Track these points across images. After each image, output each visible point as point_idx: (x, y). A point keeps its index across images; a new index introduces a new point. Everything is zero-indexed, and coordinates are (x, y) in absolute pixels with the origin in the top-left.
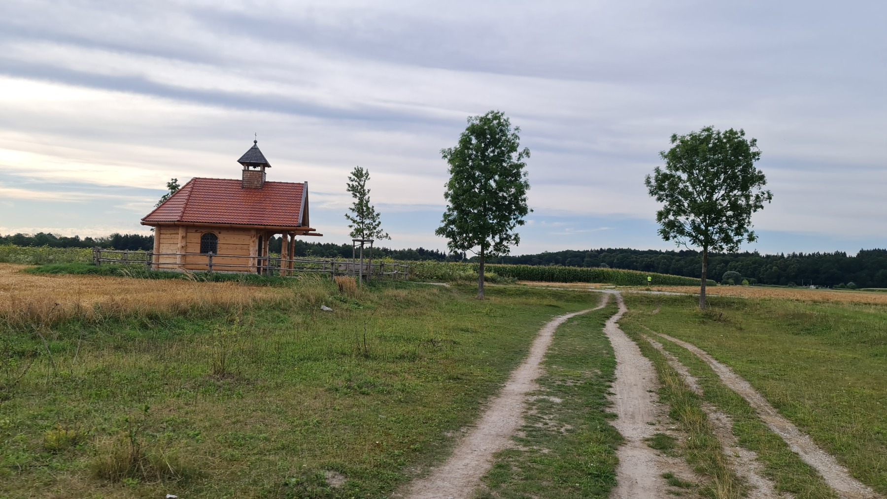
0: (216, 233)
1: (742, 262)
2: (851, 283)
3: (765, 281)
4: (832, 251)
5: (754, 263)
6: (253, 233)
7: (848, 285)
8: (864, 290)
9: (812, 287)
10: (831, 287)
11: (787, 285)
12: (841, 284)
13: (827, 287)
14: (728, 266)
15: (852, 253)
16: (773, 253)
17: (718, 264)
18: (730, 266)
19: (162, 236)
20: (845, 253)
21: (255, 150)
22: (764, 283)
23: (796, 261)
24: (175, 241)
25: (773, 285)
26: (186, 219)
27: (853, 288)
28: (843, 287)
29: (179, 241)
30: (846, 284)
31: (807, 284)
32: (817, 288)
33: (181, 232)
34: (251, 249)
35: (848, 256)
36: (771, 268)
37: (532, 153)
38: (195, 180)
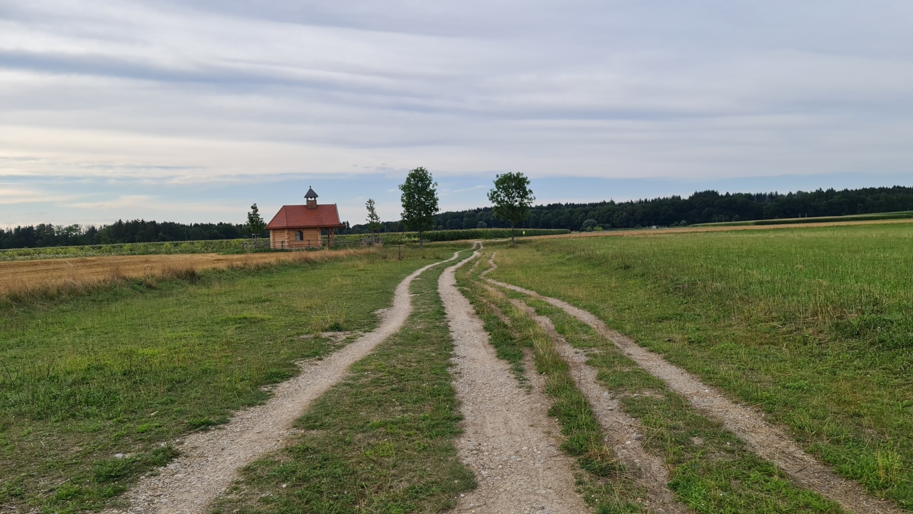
0: (302, 230)
1: (599, 211)
2: (683, 221)
3: (618, 226)
4: (670, 196)
5: (609, 211)
6: (319, 229)
7: (681, 223)
8: (692, 226)
9: (654, 227)
10: (668, 226)
11: (634, 227)
12: (675, 223)
13: (665, 226)
14: (588, 216)
15: (685, 196)
16: (624, 200)
17: (580, 214)
18: (590, 215)
19: (275, 234)
20: (680, 197)
21: (311, 190)
22: (617, 228)
23: (641, 207)
24: (283, 236)
25: (623, 229)
26: (289, 225)
27: (685, 225)
28: (677, 225)
29: (286, 236)
30: (679, 222)
31: (649, 225)
32: (657, 228)
33: (286, 232)
34: (319, 236)
35: (682, 199)
36: (622, 214)
37: (438, 184)
38: (284, 206)
